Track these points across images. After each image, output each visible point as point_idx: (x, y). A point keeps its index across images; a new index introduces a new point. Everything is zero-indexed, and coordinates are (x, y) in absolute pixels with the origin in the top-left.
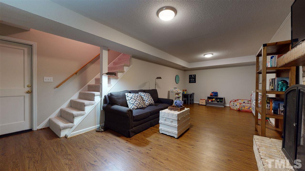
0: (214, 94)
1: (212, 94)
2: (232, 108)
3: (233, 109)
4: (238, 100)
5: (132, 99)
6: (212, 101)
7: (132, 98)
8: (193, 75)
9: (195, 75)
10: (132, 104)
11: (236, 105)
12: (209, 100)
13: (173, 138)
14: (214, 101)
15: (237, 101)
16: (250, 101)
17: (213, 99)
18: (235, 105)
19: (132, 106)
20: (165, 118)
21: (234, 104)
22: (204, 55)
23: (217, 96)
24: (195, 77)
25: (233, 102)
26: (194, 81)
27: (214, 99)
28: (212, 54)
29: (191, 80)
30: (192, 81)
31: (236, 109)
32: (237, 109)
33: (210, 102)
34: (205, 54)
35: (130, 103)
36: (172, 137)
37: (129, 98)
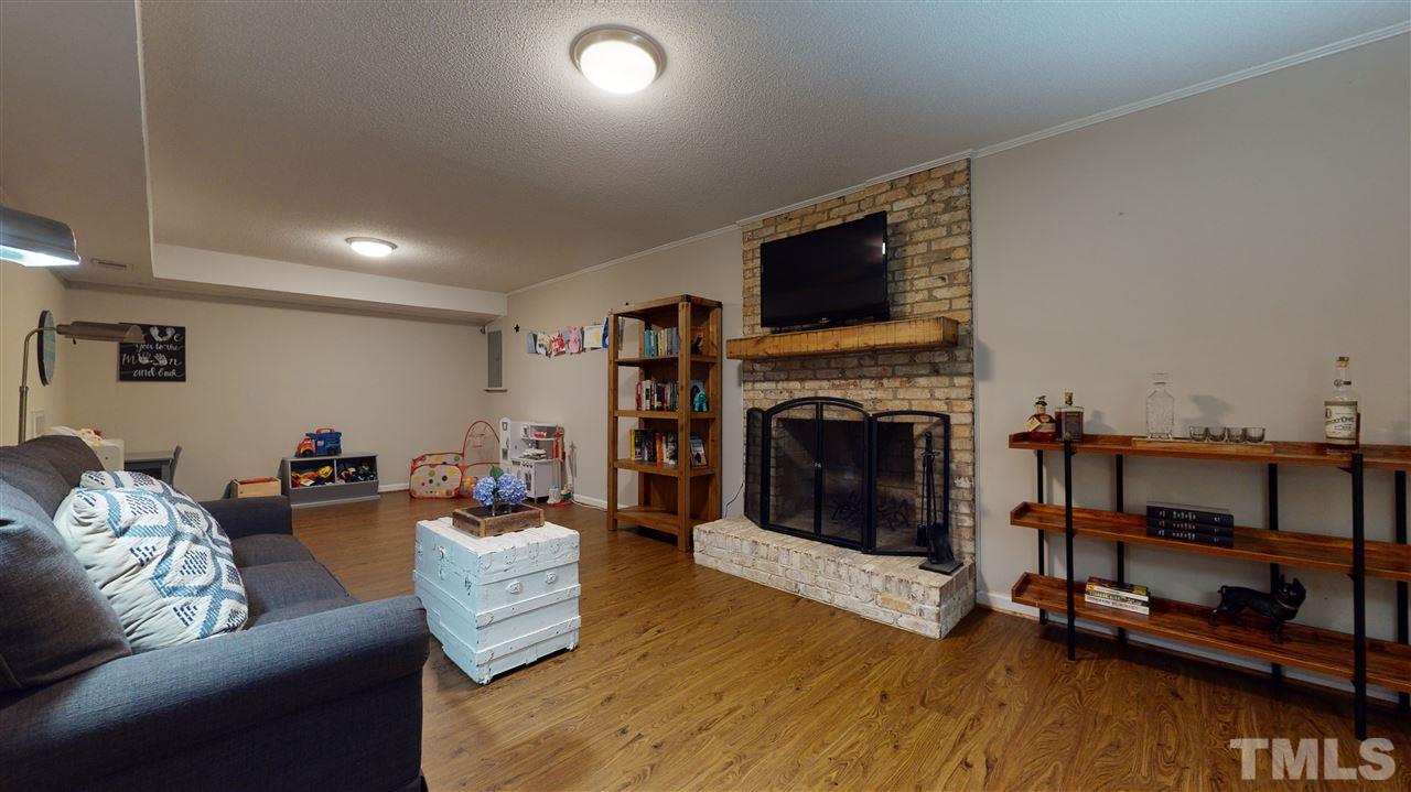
0: (321, 443)
1: (310, 445)
2: (420, 492)
3: (429, 495)
4: (423, 458)
5: (182, 546)
6: (319, 480)
7: (176, 536)
8: (162, 330)
9: (181, 331)
10: (202, 590)
11: (444, 478)
12: (297, 478)
13: (562, 657)
14: (331, 478)
15: (420, 463)
16: (462, 455)
17: (323, 466)
18: (437, 479)
19: (214, 608)
20: (516, 581)
21: (432, 474)
22: (349, 240)
23: (337, 450)
24: (182, 343)
25: (429, 469)
26: (168, 368)
27: (327, 469)
28: (394, 247)
29: (144, 360)
30: (148, 367)
31: (444, 492)
32: (447, 493)
33: (307, 490)
34: (361, 235)
35: (172, 591)
36: (558, 658)
37: (151, 541)
